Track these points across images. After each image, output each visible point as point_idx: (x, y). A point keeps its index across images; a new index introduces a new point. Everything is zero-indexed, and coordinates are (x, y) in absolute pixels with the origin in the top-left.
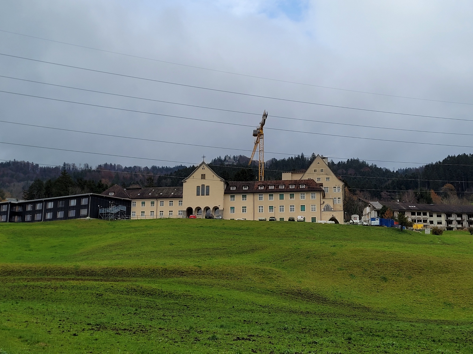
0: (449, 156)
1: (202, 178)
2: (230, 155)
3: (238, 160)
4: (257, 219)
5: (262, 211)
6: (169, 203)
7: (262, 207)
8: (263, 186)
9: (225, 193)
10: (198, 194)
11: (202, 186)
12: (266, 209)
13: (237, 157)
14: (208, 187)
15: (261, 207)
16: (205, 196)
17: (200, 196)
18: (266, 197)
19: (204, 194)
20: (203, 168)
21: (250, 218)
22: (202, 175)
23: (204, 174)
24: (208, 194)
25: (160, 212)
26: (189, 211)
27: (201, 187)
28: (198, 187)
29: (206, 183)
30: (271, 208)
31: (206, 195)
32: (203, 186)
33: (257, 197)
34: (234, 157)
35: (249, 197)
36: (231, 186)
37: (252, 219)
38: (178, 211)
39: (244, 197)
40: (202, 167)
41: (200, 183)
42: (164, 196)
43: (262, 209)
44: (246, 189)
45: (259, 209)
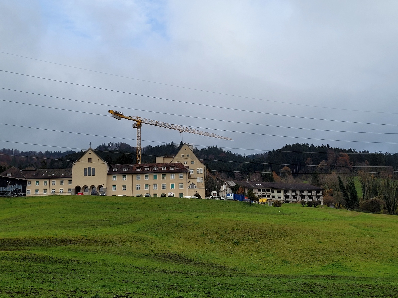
0: (287, 144)
1: (89, 162)
2: (113, 143)
3: (120, 147)
4: (135, 195)
5: (139, 189)
6: (60, 182)
8: (140, 168)
9: (108, 174)
10: (85, 175)
11: (89, 168)
12: (143, 187)
13: (118, 144)
14: (94, 169)
15: (138, 185)
16: (92, 177)
17: (87, 177)
18: (142, 177)
19: (90, 175)
20: (89, 153)
21: (129, 194)
22: (89, 159)
23: (91, 158)
24: (94, 175)
25: (52, 190)
26: (78, 189)
27: (88, 169)
28: (85, 169)
29: (92, 165)
30: (147, 186)
31: (92, 176)
32: (90, 168)
33: (135, 177)
34: (116, 144)
35: (129, 177)
36: (113, 168)
37: (131, 196)
38: (68, 189)
39: (124, 177)
40: (89, 152)
41: (87, 165)
42: (56, 176)
43: (139, 187)
44: (125, 170)
45: (137, 187)
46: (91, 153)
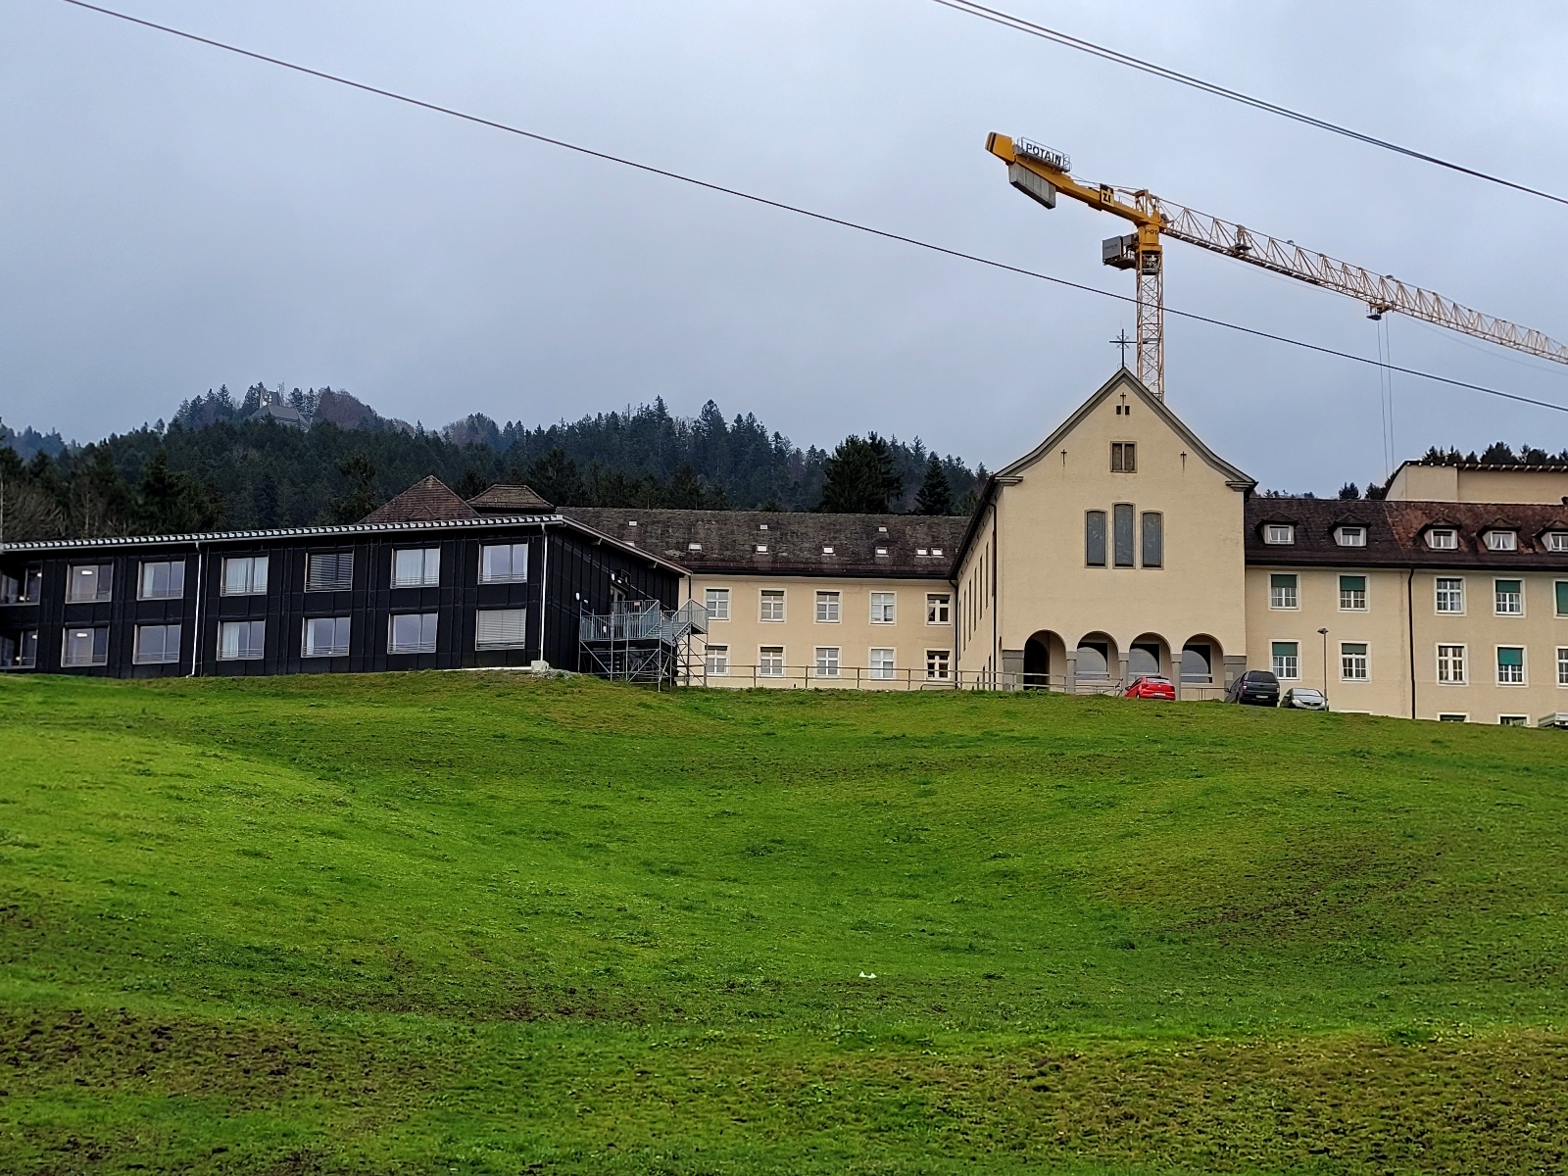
1: (1115, 468)
3: (318, 413)
4: (1430, 712)
5: (1458, 676)
7: (1457, 650)
9: (1247, 562)
10: (1095, 561)
11: (1118, 507)
12: (1479, 664)
13: (311, 398)
14: (1153, 518)
15: (1450, 650)
16: (1138, 574)
17: (1110, 572)
18: (1475, 594)
19: (1132, 558)
20: (1119, 408)
21: (1391, 705)
22: (1116, 446)
23: (1130, 440)
24: (1153, 562)
27: (1110, 518)
28: (1094, 517)
29: (1139, 492)
30: (1510, 659)
31: (1145, 566)
32: (1124, 509)
33: (1427, 589)
34: (297, 396)
35: (1384, 592)
36: (1268, 523)
37: (1404, 712)
38: (926, 657)
39: (1353, 586)
40: (1114, 400)
41: (1108, 491)
43: (1458, 665)
44: (1351, 541)
45: (1443, 665)
46: (1127, 408)
